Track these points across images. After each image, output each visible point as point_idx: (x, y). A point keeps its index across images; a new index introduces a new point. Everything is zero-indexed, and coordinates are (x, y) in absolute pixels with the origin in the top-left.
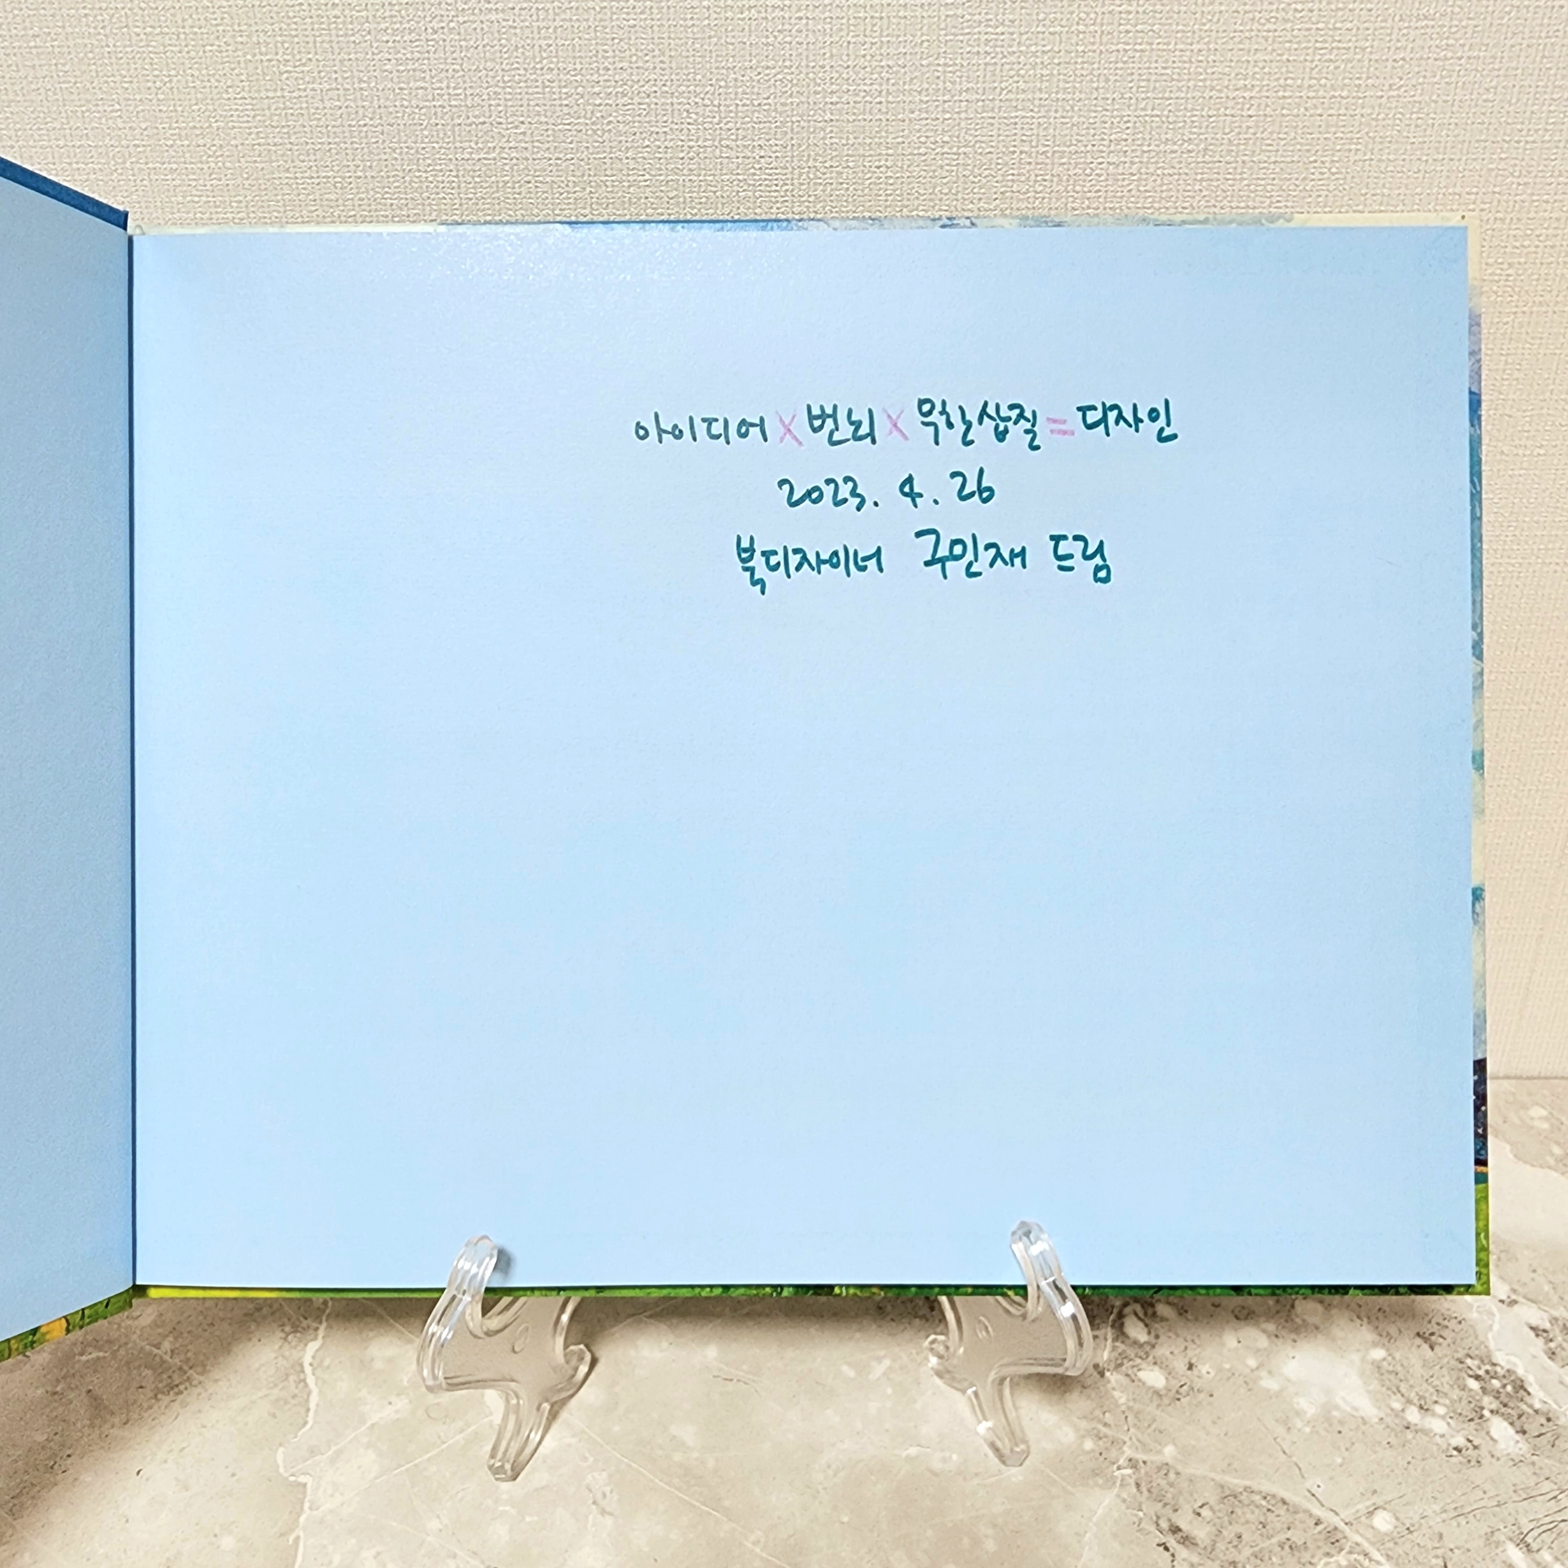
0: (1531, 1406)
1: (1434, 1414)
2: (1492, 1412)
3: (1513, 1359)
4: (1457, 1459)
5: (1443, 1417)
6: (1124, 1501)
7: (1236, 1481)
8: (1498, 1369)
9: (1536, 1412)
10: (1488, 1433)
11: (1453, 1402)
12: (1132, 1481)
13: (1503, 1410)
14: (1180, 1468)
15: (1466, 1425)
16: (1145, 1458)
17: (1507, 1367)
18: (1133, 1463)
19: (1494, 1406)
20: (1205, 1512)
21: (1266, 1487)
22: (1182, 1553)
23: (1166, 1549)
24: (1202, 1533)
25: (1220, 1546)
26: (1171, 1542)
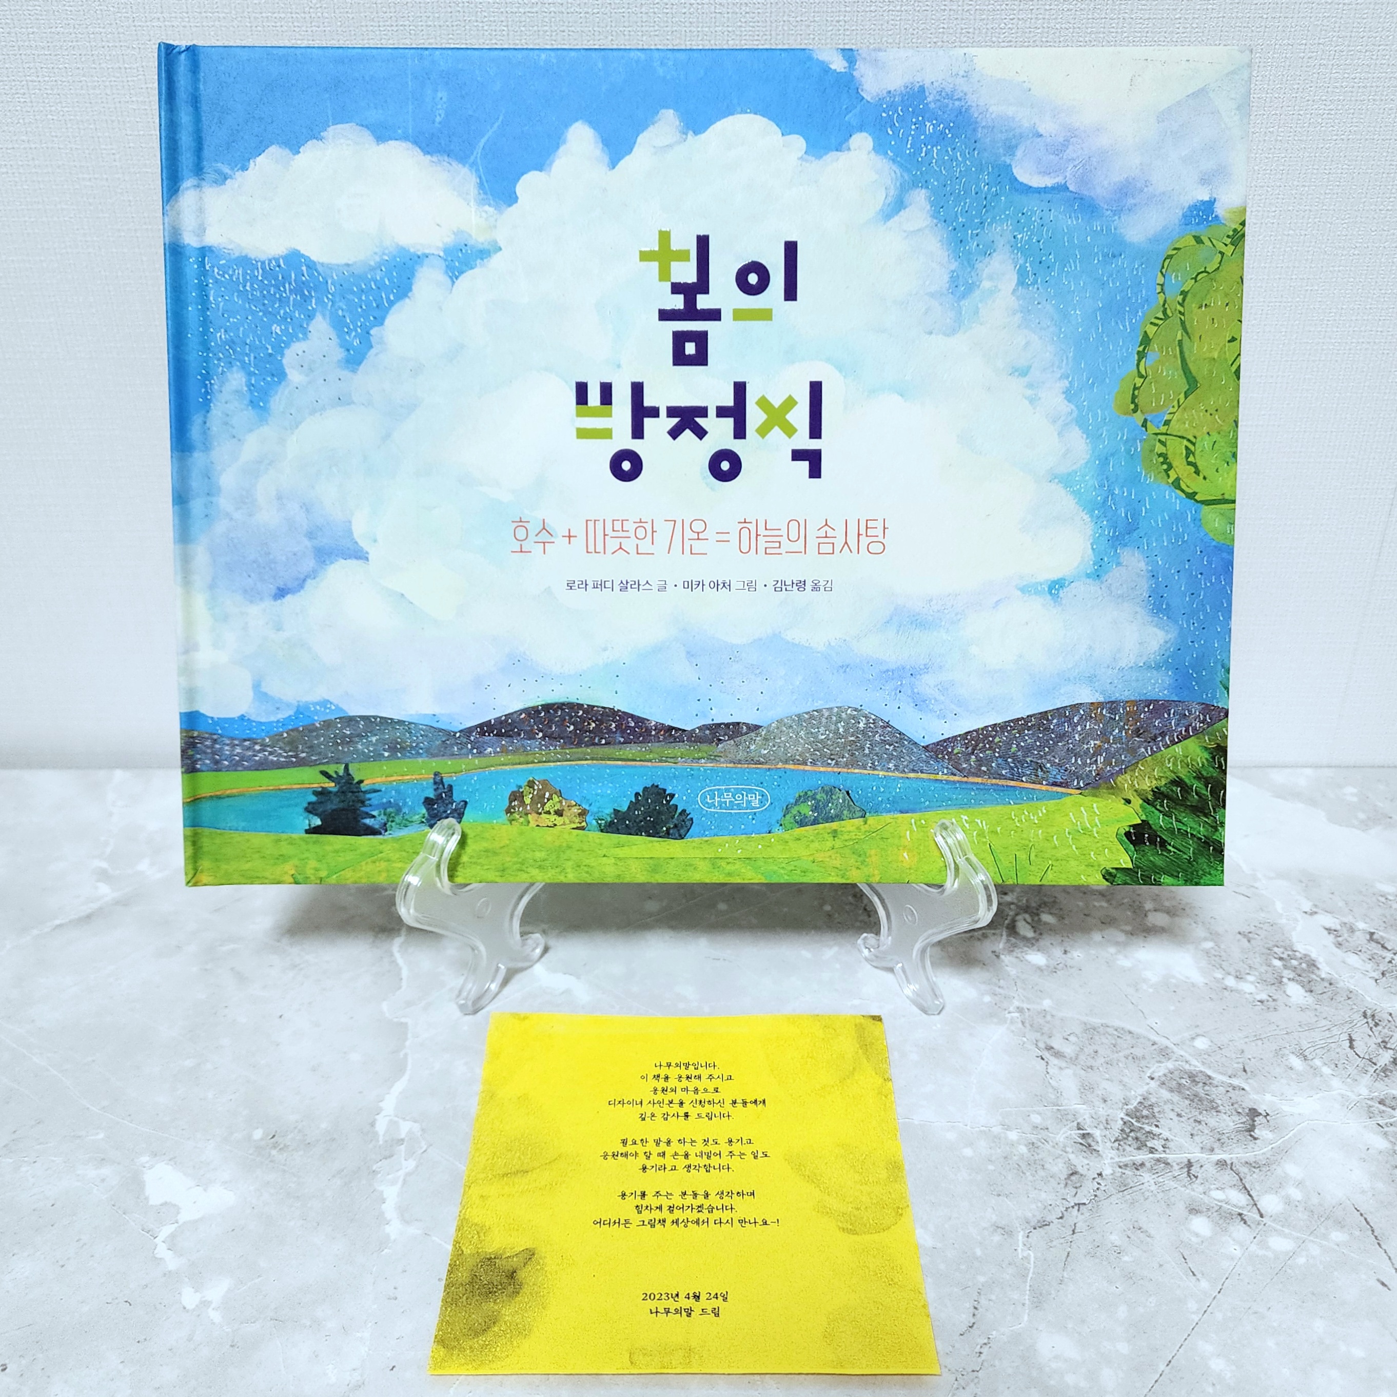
0: (1318, 976)
1: (1246, 981)
2: (1289, 979)
3: (1307, 947)
4: (1260, 1006)
5: (1252, 983)
6: (1013, 1031)
7: (1095, 1020)
8: (1297, 954)
9: (1323, 979)
10: (1285, 992)
11: (1261, 974)
12: (1019, 1020)
13: (1298, 978)
14: (1054, 1013)
15: (1269, 987)
16: (1028, 1007)
17: (1303, 952)
18: (1020, 1010)
19: (1291, 976)
20: (1072, 1038)
21: (1117, 1023)
22: (1054, 1061)
23: (1042, 1059)
24: (1069, 1050)
25: (1082, 1057)
26: (1046, 1055)
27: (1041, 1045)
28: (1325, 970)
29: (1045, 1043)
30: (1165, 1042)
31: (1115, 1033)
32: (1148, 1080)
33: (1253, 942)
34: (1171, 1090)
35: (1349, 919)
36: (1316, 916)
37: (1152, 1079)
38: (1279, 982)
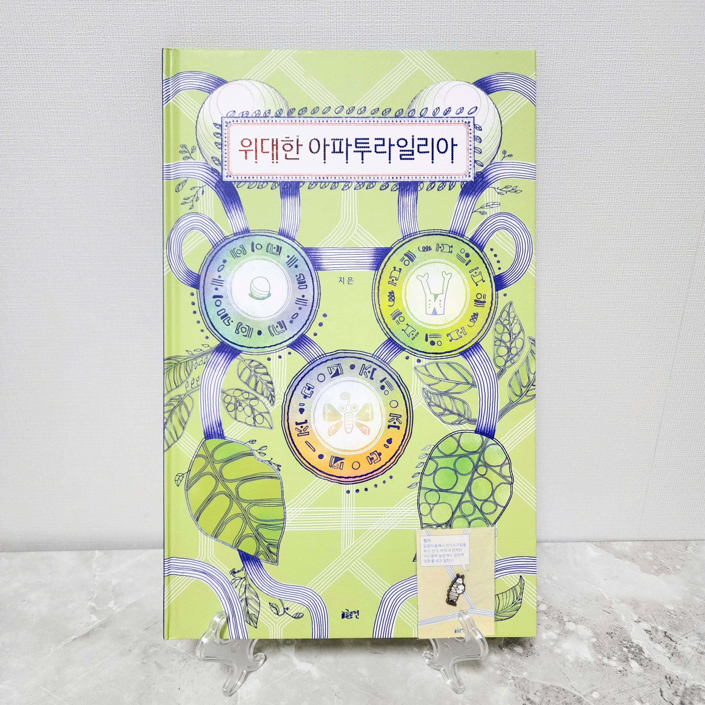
28: (647, 654)
33: (613, 638)
35: (654, 625)
36: (640, 623)
38: (627, 660)
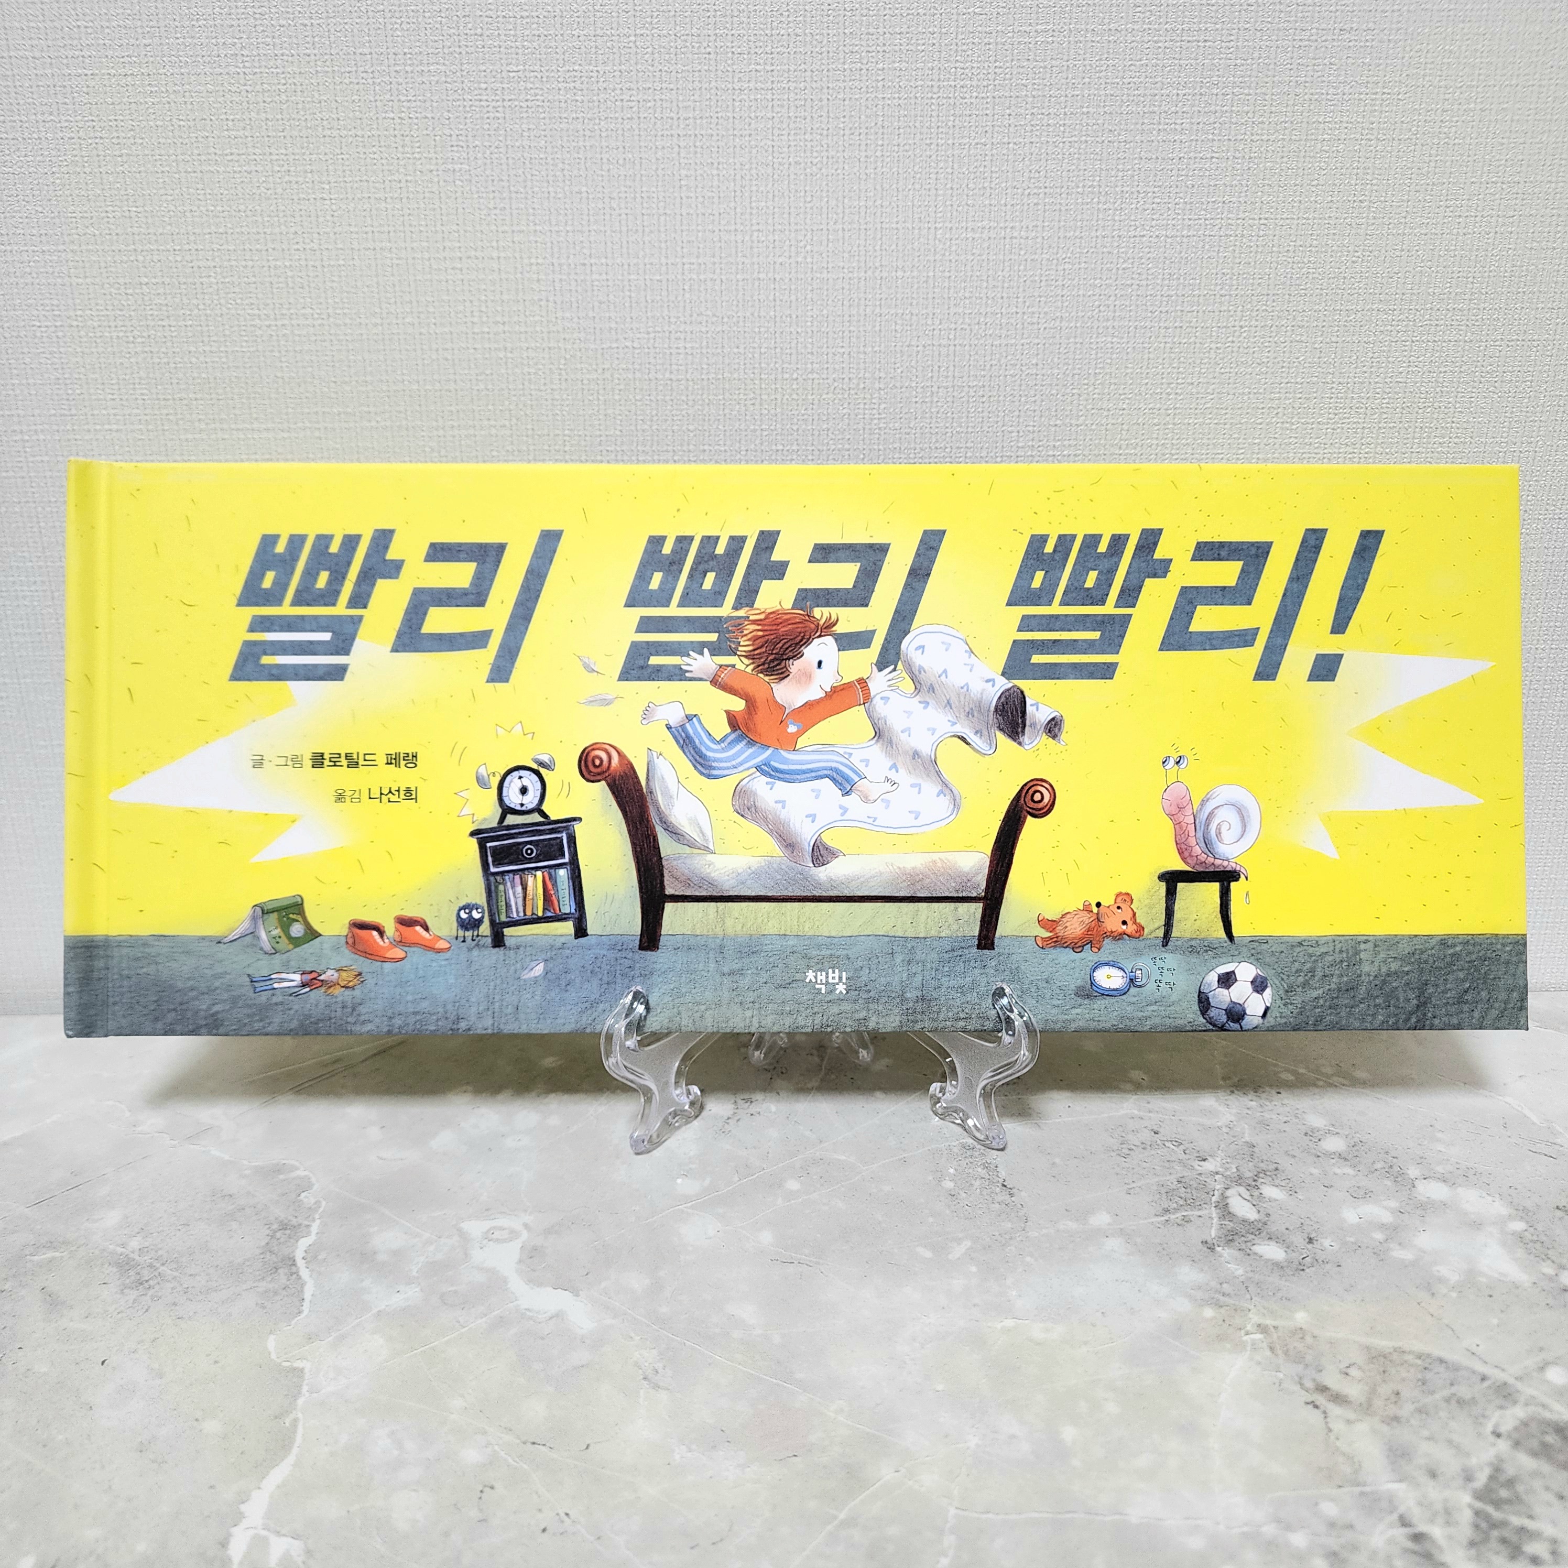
6: (1259, 1363)
7: (1382, 1342)
12: (1265, 1345)
14: (1316, 1332)
16: (1275, 1324)
18: (1262, 1328)
21: (1418, 1347)
22: (1335, 1410)
23: (1316, 1407)
24: (1354, 1391)
25: (1378, 1403)
26: (1320, 1400)
27: (1309, 1384)
29: (1314, 1380)
30: (1502, 1376)
31: (1419, 1362)
32: (1492, 1439)
34: (1534, 1454)
37: (1498, 1436)
